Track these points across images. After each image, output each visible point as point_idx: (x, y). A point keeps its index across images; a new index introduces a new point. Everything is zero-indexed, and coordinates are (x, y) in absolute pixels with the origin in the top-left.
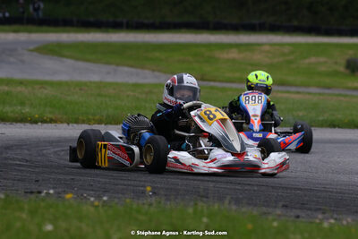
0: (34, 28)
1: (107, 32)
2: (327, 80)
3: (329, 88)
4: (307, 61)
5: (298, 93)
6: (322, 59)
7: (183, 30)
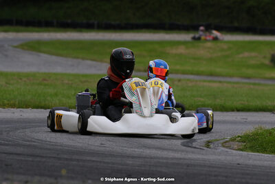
0: (23, 28)
1: (81, 31)
2: (250, 72)
3: (249, 78)
4: (241, 56)
5: (220, 82)
6: (253, 54)
7: (144, 30)
